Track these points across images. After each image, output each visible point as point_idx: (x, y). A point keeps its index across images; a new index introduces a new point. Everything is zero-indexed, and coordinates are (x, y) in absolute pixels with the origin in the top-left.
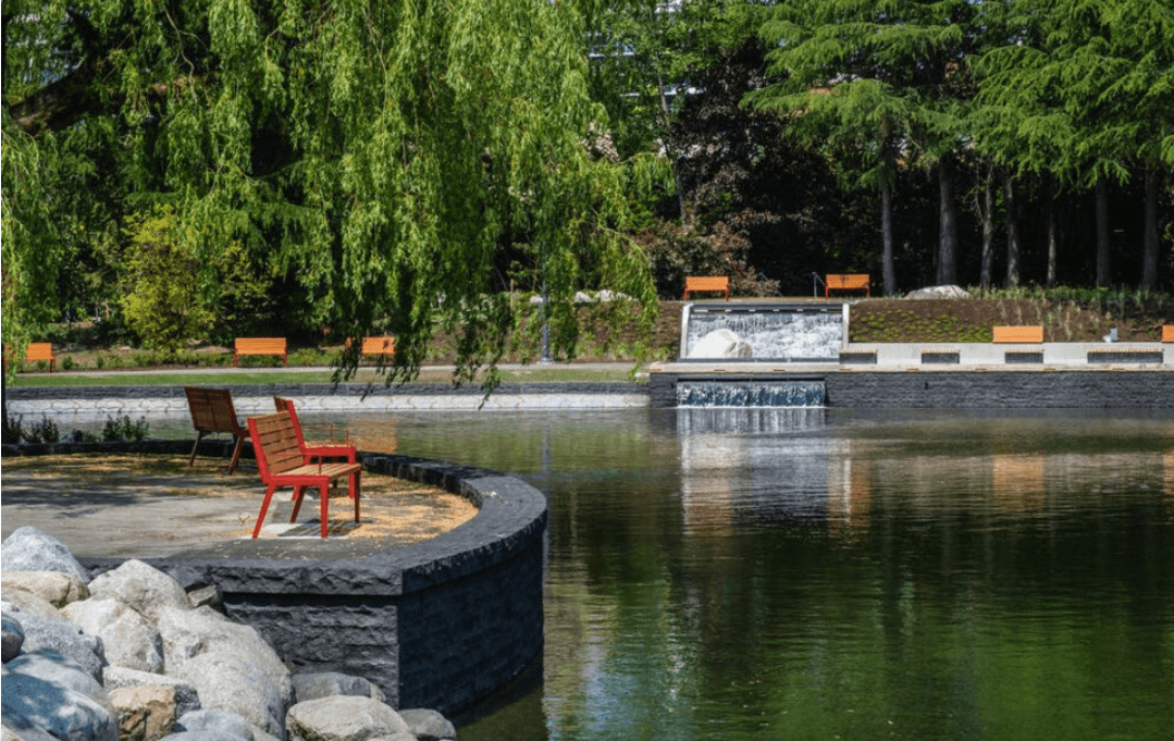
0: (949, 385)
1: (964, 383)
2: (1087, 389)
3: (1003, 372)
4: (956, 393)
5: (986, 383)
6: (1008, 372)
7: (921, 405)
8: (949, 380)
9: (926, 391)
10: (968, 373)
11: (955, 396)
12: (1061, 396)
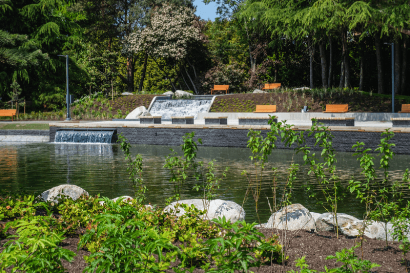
0: (165, 134)
1: (171, 133)
2: (221, 137)
3: (186, 128)
4: (168, 138)
5: (179, 133)
6: (188, 128)
7: (154, 143)
8: (165, 132)
9: (156, 137)
10: (173, 128)
11: (168, 140)
12: (210, 140)
